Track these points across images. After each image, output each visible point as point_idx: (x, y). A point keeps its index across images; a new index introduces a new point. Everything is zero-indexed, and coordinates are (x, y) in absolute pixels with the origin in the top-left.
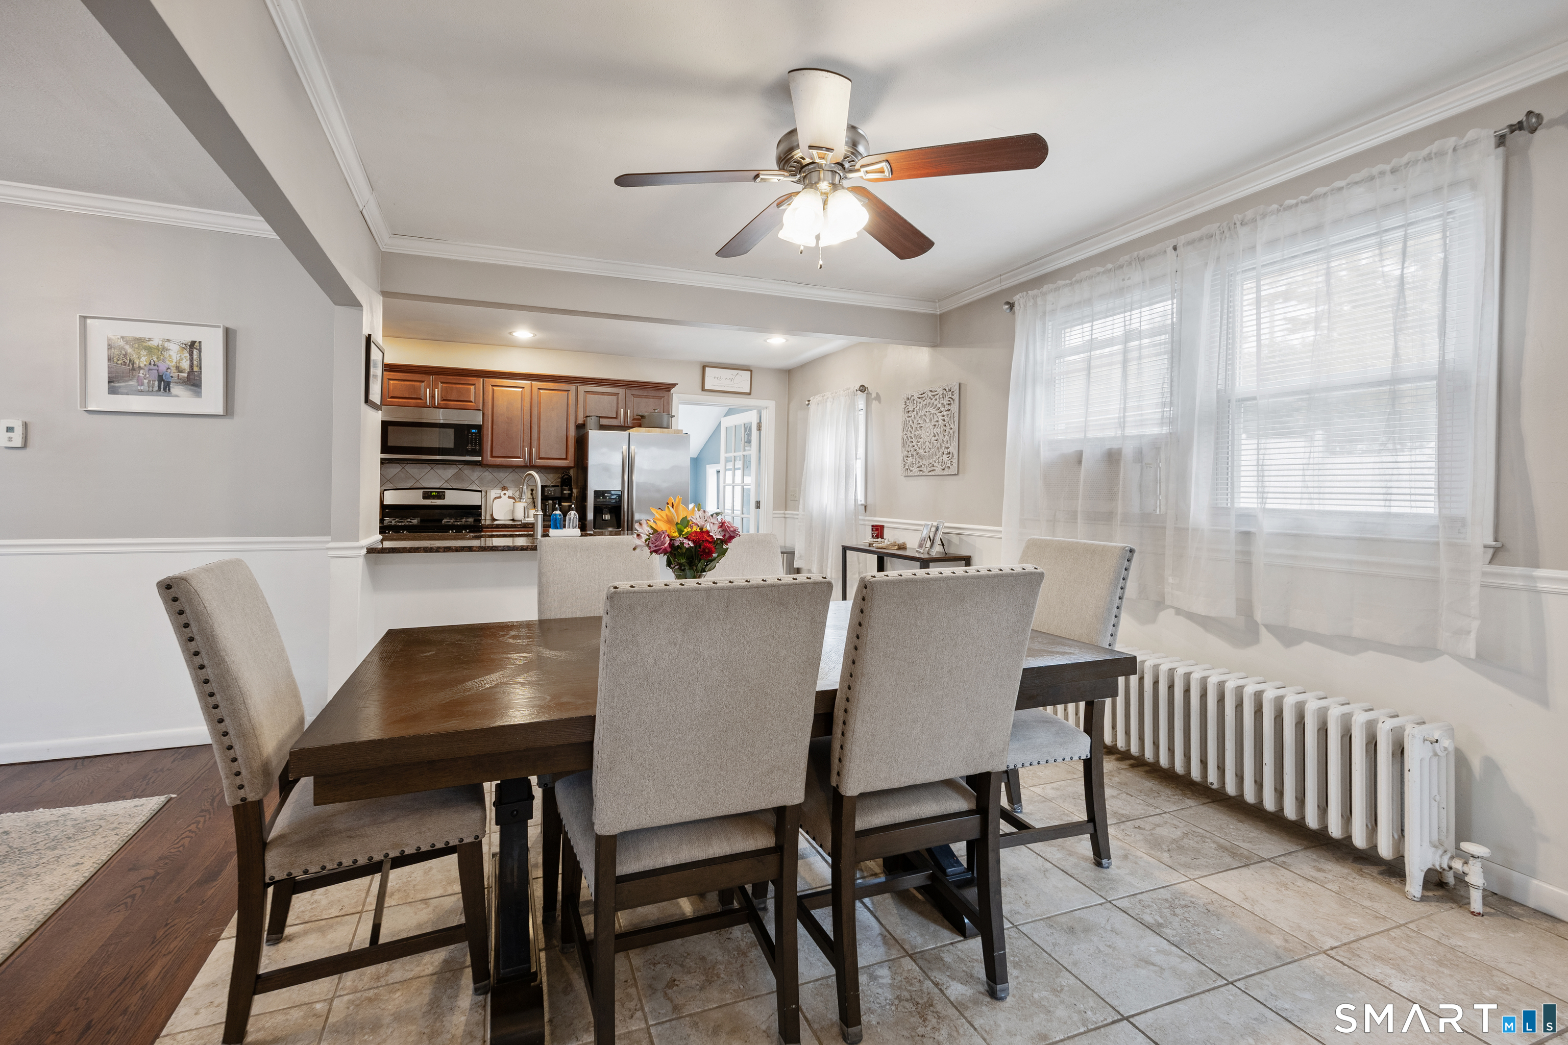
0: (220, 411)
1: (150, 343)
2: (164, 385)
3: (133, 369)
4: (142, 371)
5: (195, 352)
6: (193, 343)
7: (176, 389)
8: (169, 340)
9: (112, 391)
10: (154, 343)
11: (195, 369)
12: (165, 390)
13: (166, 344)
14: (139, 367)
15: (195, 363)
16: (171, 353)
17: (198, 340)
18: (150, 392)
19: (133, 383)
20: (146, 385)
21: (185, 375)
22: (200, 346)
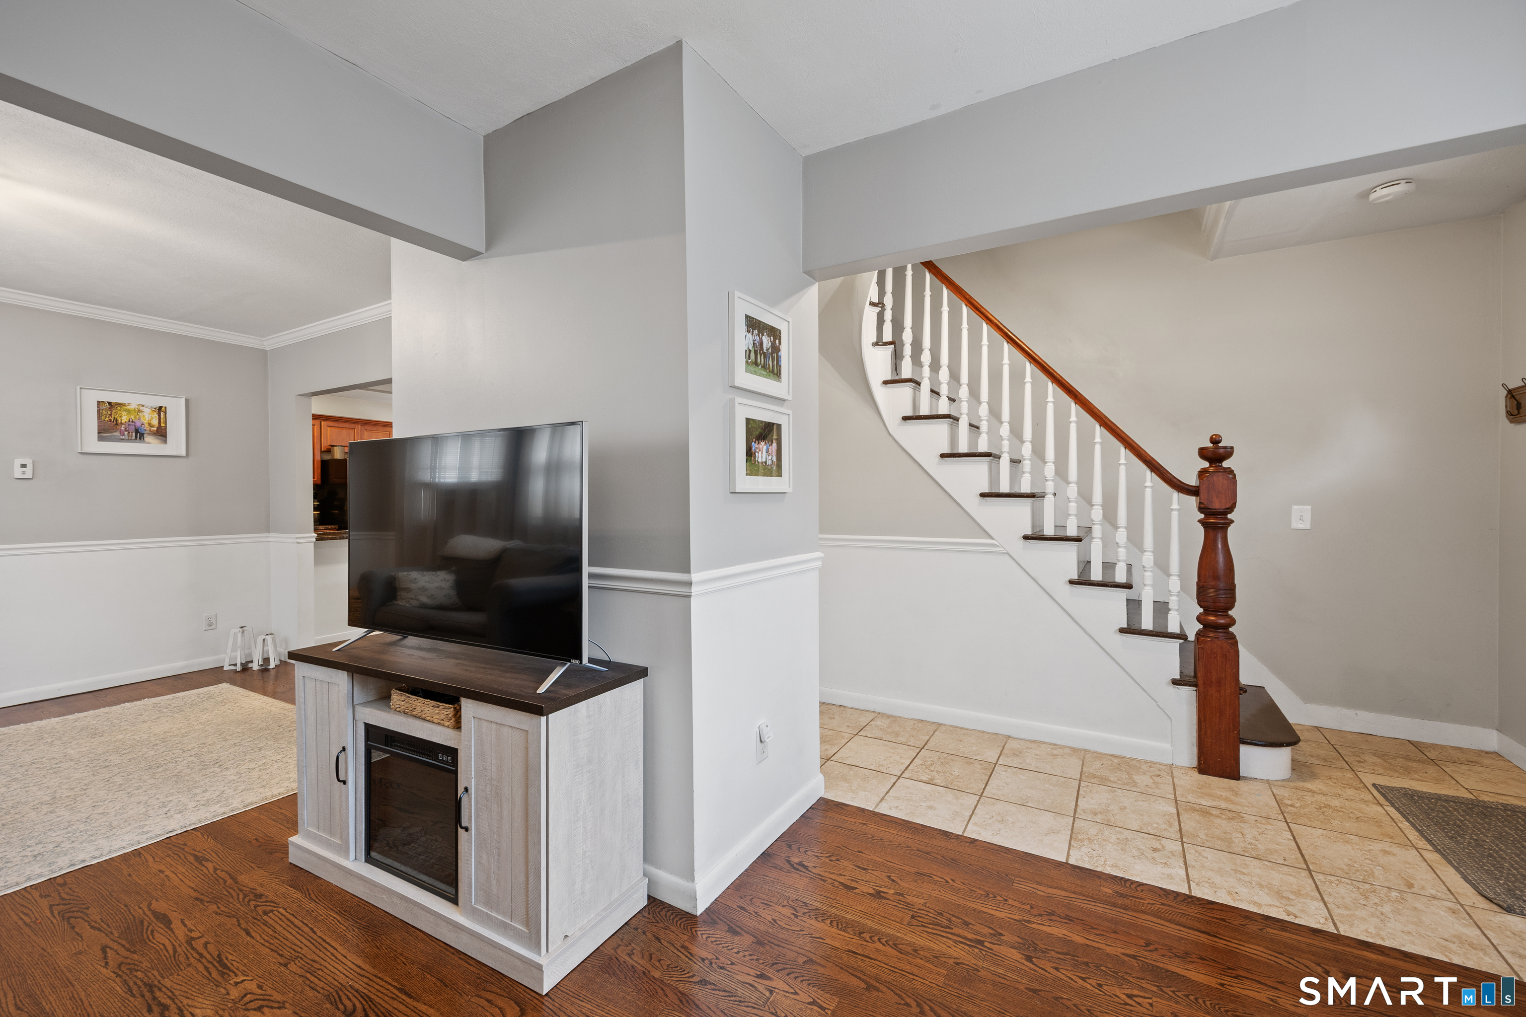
0: (184, 453)
1: (128, 407)
2: (139, 435)
3: (117, 424)
4: (123, 426)
5: (162, 414)
6: (161, 408)
7: (148, 438)
8: (143, 405)
9: (101, 439)
10: (131, 407)
11: (162, 425)
12: (140, 438)
13: (141, 408)
14: (121, 423)
15: (162, 421)
16: (145, 414)
17: (164, 405)
18: (129, 440)
19: (117, 434)
20: (126, 435)
21: (155, 429)
22: (166, 410)
